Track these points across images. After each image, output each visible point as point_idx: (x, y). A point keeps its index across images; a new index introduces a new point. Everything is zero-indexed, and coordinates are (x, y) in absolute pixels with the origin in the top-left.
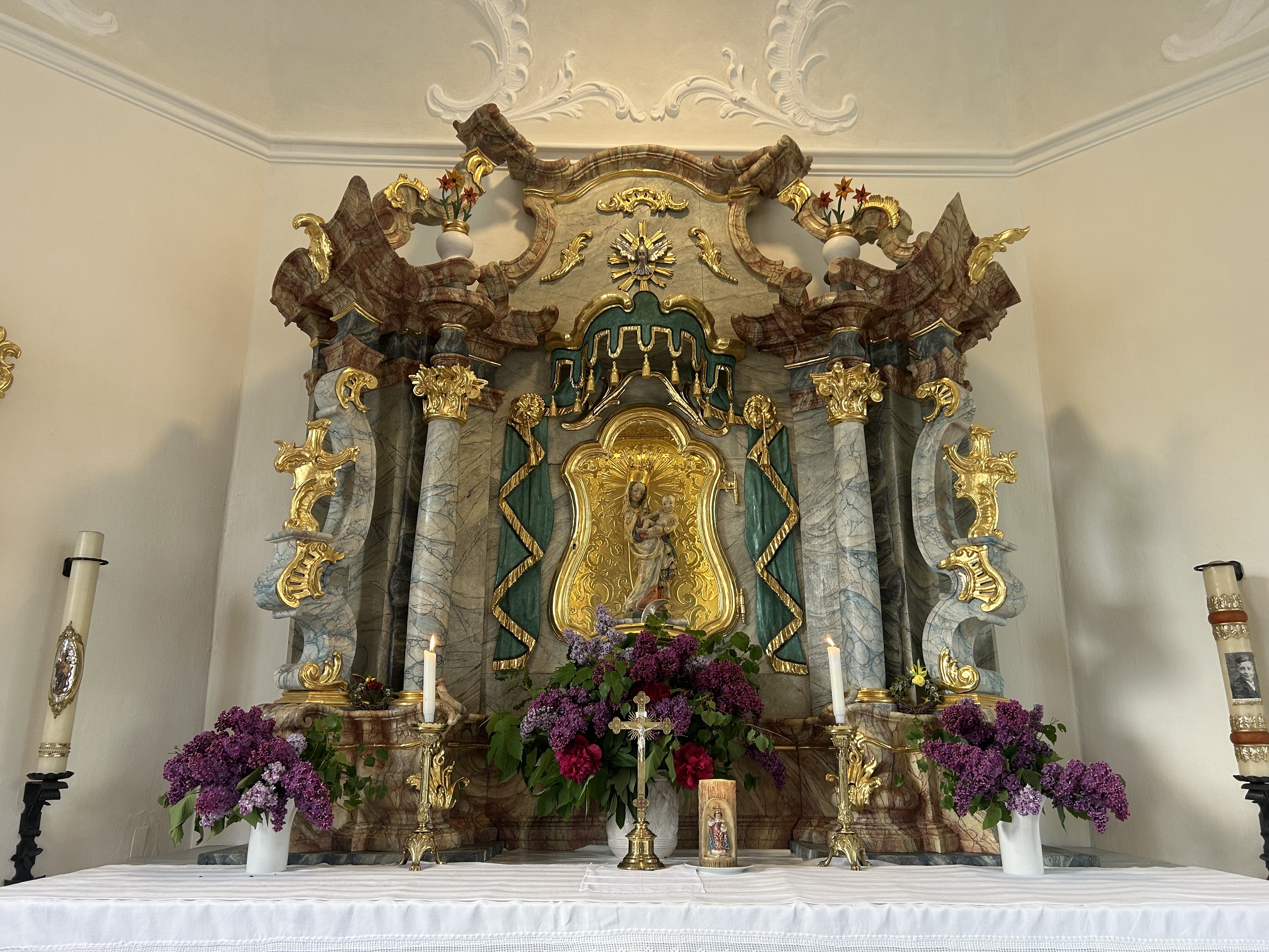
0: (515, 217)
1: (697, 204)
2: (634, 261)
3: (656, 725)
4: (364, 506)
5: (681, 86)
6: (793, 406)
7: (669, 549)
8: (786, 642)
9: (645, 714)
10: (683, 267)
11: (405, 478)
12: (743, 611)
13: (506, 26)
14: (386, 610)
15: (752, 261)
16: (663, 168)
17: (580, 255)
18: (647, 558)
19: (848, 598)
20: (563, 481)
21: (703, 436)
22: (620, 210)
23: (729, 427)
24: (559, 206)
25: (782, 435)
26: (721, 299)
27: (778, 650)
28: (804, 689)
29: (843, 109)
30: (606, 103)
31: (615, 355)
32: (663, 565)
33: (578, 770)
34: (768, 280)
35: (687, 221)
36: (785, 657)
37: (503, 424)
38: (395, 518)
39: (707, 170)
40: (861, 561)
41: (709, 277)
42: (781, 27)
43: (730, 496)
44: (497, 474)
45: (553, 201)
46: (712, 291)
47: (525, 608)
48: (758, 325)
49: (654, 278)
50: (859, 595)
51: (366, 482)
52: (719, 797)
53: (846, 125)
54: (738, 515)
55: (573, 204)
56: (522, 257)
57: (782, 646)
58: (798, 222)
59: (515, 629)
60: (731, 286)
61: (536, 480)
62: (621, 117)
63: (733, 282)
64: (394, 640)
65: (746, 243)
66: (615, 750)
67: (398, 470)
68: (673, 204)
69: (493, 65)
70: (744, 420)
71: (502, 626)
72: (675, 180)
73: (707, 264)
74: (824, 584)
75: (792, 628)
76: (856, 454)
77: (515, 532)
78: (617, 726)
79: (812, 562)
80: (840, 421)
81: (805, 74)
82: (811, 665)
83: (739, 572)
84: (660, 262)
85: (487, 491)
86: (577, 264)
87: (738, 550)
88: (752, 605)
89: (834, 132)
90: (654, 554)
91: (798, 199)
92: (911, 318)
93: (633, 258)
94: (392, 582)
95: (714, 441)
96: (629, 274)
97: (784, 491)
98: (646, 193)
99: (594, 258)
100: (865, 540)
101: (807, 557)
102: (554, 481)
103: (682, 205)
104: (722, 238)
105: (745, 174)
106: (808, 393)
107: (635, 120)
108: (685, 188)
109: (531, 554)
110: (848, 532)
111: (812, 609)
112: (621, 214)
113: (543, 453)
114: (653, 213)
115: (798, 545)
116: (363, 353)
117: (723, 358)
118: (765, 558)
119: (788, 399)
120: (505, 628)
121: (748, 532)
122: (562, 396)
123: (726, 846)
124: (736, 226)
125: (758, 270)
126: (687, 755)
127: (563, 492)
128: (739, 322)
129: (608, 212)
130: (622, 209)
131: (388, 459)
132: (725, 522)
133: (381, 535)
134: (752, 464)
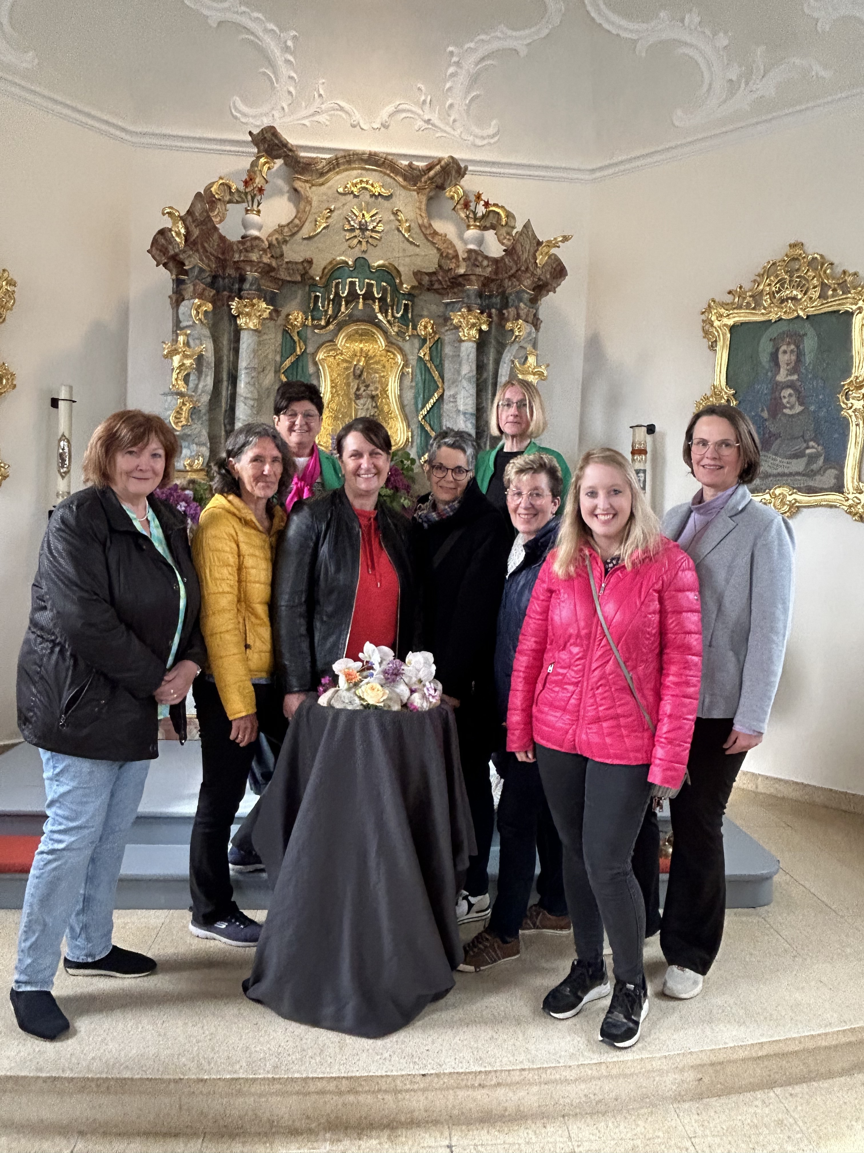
0: (288, 192)
1: (398, 192)
2: (359, 229)
4: (209, 377)
5: (390, 108)
6: (445, 326)
7: (374, 405)
10: (387, 233)
11: (229, 361)
12: (410, 440)
13: (280, 62)
15: (428, 232)
16: (378, 165)
17: (326, 222)
18: (361, 409)
20: (316, 364)
21: (394, 341)
23: (409, 336)
24: (314, 187)
25: (438, 343)
26: (409, 256)
29: (491, 131)
30: (344, 116)
31: (345, 295)
32: (370, 413)
34: (437, 245)
35: (391, 204)
37: (282, 328)
38: (225, 384)
39: (404, 170)
40: (467, 418)
41: (402, 241)
42: (453, 75)
43: (407, 377)
44: (278, 358)
45: (310, 185)
46: (404, 251)
48: (427, 278)
49: (370, 240)
51: (209, 364)
53: (492, 141)
54: (411, 387)
55: (322, 187)
56: (291, 222)
58: (455, 212)
60: (415, 248)
61: (300, 364)
62: (353, 126)
63: (416, 245)
65: (426, 221)
67: (225, 357)
68: (383, 192)
69: (273, 88)
70: (417, 333)
72: (385, 174)
73: (402, 233)
76: (471, 359)
79: (448, 414)
80: (464, 341)
81: (469, 106)
83: (410, 418)
84: (373, 230)
85: (273, 369)
86: (324, 228)
87: (410, 407)
88: (415, 437)
89: (485, 145)
90: (366, 407)
91: (456, 196)
92: (507, 283)
93: (358, 227)
95: (400, 344)
96: (355, 237)
97: (436, 374)
98: (367, 182)
99: (335, 225)
100: (470, 407)
101: (445, 413)
102: (310, 364)
103: (388, 192)
104: (411, 215)
105: (426, 177)
107: (362, 129)
108: (391, 180)
110: (463, 402)
112: (352, 196)
113: (304, 347)
114: (371, 197)
115: (442, 405)
116: (204, 290)
117: (407, 296)
118: (424, 412)
119: (442, 322)
121: (416, 398)
122: (315, 313)
124: (420, 209)
125: (431, 239)
127: (315, 369)
128: (417, 274)
129: (344, 194)
130: (352, 192)
131: (217, 350)
132: (404, 391)
133: (218, 393)
134: (420, 359)
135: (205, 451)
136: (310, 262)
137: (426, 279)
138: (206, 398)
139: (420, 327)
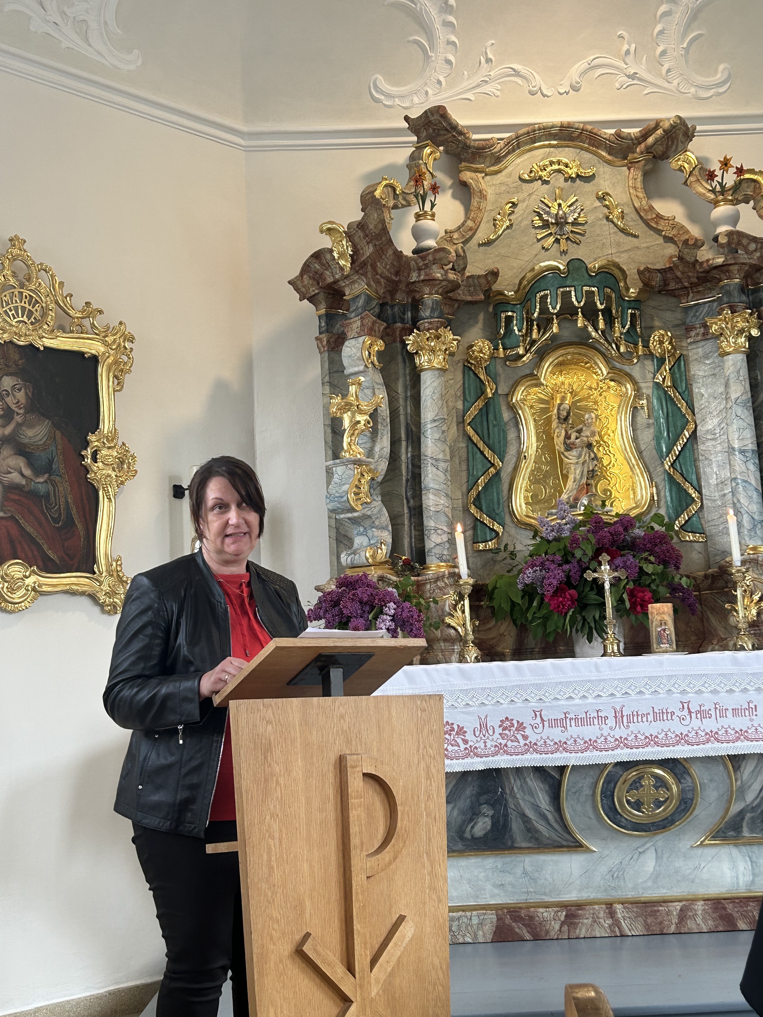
0: (450, 187)
1: (601, 170)
2: (555, 223)
3: (616, 574)
4: (385, 437)
5: (582, 65)
6: (688, 338)
7: (592, 455)
8: (689, 519)
9: (608, 567)
10: (593, 225)
11: (406, 414)
12: (656, 498)
13: (438, 25)
14: (406, 511)
15: (650, 217)
16: (571, 139)
17: (510, 220)
18: (577, 463)
19: (738, 484)
20: (512, 408)
21: (618, 365)
22: (539, 179)
23: (638, 357)
24: (488, 177)
25: (680, 361)
26: (626, 251)
27: (684, 525)
28: (703, 553)
29: (719, 77)
30: (520, 82)
31: (556, 311)
32: (589, 467)
33: (564, 605)
34: (663, 233)
35: (594, 185)
36: (689, 530)
38: (404, 444)
39: (609, 141)
40: (747, 457)
41: (615, 233)
42: (667, 14)
43: (642, 411)
44: (460, 405)
45: (483, 175)
46: (618, 245)
47: (493, 504)
48: (659, 275)
49: (571, 236)
50: (746, 481)
51: (384, 420)
52: (663, 613)
53: (721, 90)
54: (649, 426)
55: (499, 175)
56: (463, 224)
57: (686, 522)
58: (687, 185)
59: (487, 520)
60: (634, 239)
61: (491, 409)
62: (532, 94)
63: (635, 236)
64: (413, 531)
65: (644, 202)
66: (585, 593)
67: (401, 408)
68: (582, 172)
69: (427, 57)
70: (650, 351)
71: (477, 519)
72: (582, 149)
73: (613, 222)
74: (717, 475)
75: (694, 508)
76: (741, 378)
77: (479, 449)
78: (589, 576)
79: (706, 459)
80: (729, 354)
81: (687, 50)
82: (708, 534)
83: (651, 470)
84: (575, 223)
85: (455, 419)
86: (508, 227)
87: (650, 453)
88: (662, 494)
89: (711, 97)
90: (581, 460)
91: (686, 166)
93: (554, 221)
94: (408, 490)
95: (627, 368)
96: (551, 234)
97: (683, 405)
98: (559, 163)
99: (521, 222)
100: (750, 441)
101: (703, 455)
102: (504, 408)
103: (589, 172)
104: (624, 199)
105: (643, 145)
106: (700, 328)
107: (544, 96)
108: (591, 155)
109: (493, 465)
110: (736, 437)
111: (708, 494)
112: (540, 182)
113: (495, 386)
114: (566, 180)
115: (695, 446)
116: (374, 323)
117: (633, 304)
118: (672, 457)
119: (684, 332)
120: (479, 521)
121: (658, 438)
122: (506, 341)
123: (670, 642)
124: (635, 188)
125: (654, 226)
126: (635, 593)
127: (512, 416)
128: (646, 273)
129: (531, 181)
130: (540, 178)
131: (392, 401)
132: (639, 432)
133: (394, 457)
134: (658, 385)
135: (387, 536)
136: (495, 274)
137: (657, 280)
138: (383, 466)
139: (654, 341)
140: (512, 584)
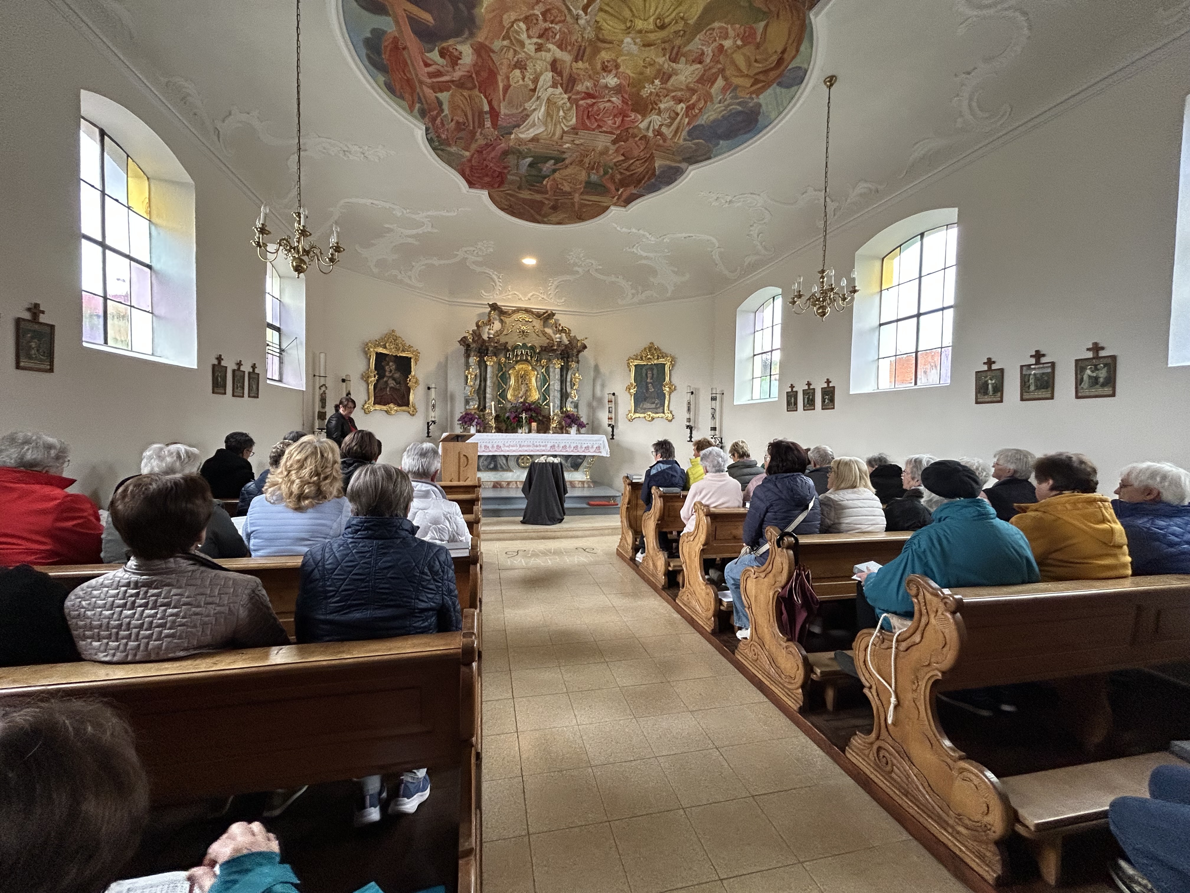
0: (500, 320)
1: (534, 320)
2: (522, 332)
3: (526, 415)
4: (478, 380)
6: (549, 363)
7: (527, 386)
8: (545, 404)
9: (525, 413)
10: (531, 334)
13: (497, 282)
14: (482, 397)
15: (544, 333)
16: (527, 312)
18: (523, 388)
25: (547, 368)
26: (537, 341)
28: (547, 410)
30: (517, 296)
31: (520, 354)
32: (526, 389)
34: (546, 337)
35: (532, 324)
36: (544, 406)
37: (499, 364)
38: (483, 381)
39: (536, 313)
40: (558, 392)
41: (536, 336)
42: (551, 286)
44: (498, 374)
45: (506, 318)
46: (536, 339)
50: (557, 396)
51: (478, 376)
52: (536, 425)
55: (510, 318)
56: (501, 330)
60: (540, 338)
62: (519, 300)
64: (484, 402)
65: (543, 329)
66: (519, 419)
67: (482, 374)
68: (529, 320)
70: (541, 364)
72: (530, 314)
73: (535, 333)
74: (552, 394)
75: (546, 401)
76: (558, 373)
77: (500, 383)
78: (520, 416)
80: (556, 368)
81: (555, 294)
82: (549, 407)
84: (528, 334)
85: (497, 377)
86: (511, 332)
90: (525, 387)
91: (552, 322)
92: (569, 350)
94: (483, 393)
97: (547, 377)
98: (524, 317)
99: (514, 331)
100: (559, 388)
101: (550, 390)
104: (539, 328)
105: (543, 316)
107: (522, 300)
108: (531, 316)
110: (556, 387)
111: (550, 398)
114: (525, 322)
115: (549, 387)
116: (476, 354)
119: (548, 361)
120: (499, 399)
122: (509, 358)
124: (541, 326)
125: (545, 335)
126: (529, 420)
128: (541, 347)
129: (517, 321)
131: (480, 371)
133: (480, 385)
134: (542, 373)
135: (477, 403)
136: (507, 343)
137: (544, 348)
138: (477, 387)
139: (542, 362)
140: (504, 416)
